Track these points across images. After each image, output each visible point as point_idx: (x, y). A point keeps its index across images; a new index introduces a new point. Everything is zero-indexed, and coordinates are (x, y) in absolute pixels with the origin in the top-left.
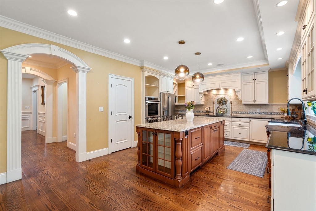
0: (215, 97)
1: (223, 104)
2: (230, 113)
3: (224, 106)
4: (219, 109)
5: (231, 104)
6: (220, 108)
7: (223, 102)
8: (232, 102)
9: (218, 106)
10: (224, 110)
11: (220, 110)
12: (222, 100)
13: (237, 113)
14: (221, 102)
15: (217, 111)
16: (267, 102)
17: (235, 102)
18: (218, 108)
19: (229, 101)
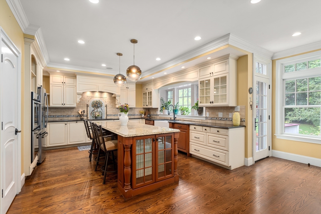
0: (89, 99)
1: (98, 107)
2: (105, 116)
3: (99, 109)
4: (93, 113)
5: (105, 108)
6: (95, 111)
7: (99, 105)
8: (107, 105)
9: (93, 109)
10: (99, 113)
11: (95, 113)
12: (97, 103)
13: (111, 115)
14: (96, 105)
15: (92, 114)
16: (134, 106)
17: (109, 106)
18: (92, 111)
19: (104, 105)
